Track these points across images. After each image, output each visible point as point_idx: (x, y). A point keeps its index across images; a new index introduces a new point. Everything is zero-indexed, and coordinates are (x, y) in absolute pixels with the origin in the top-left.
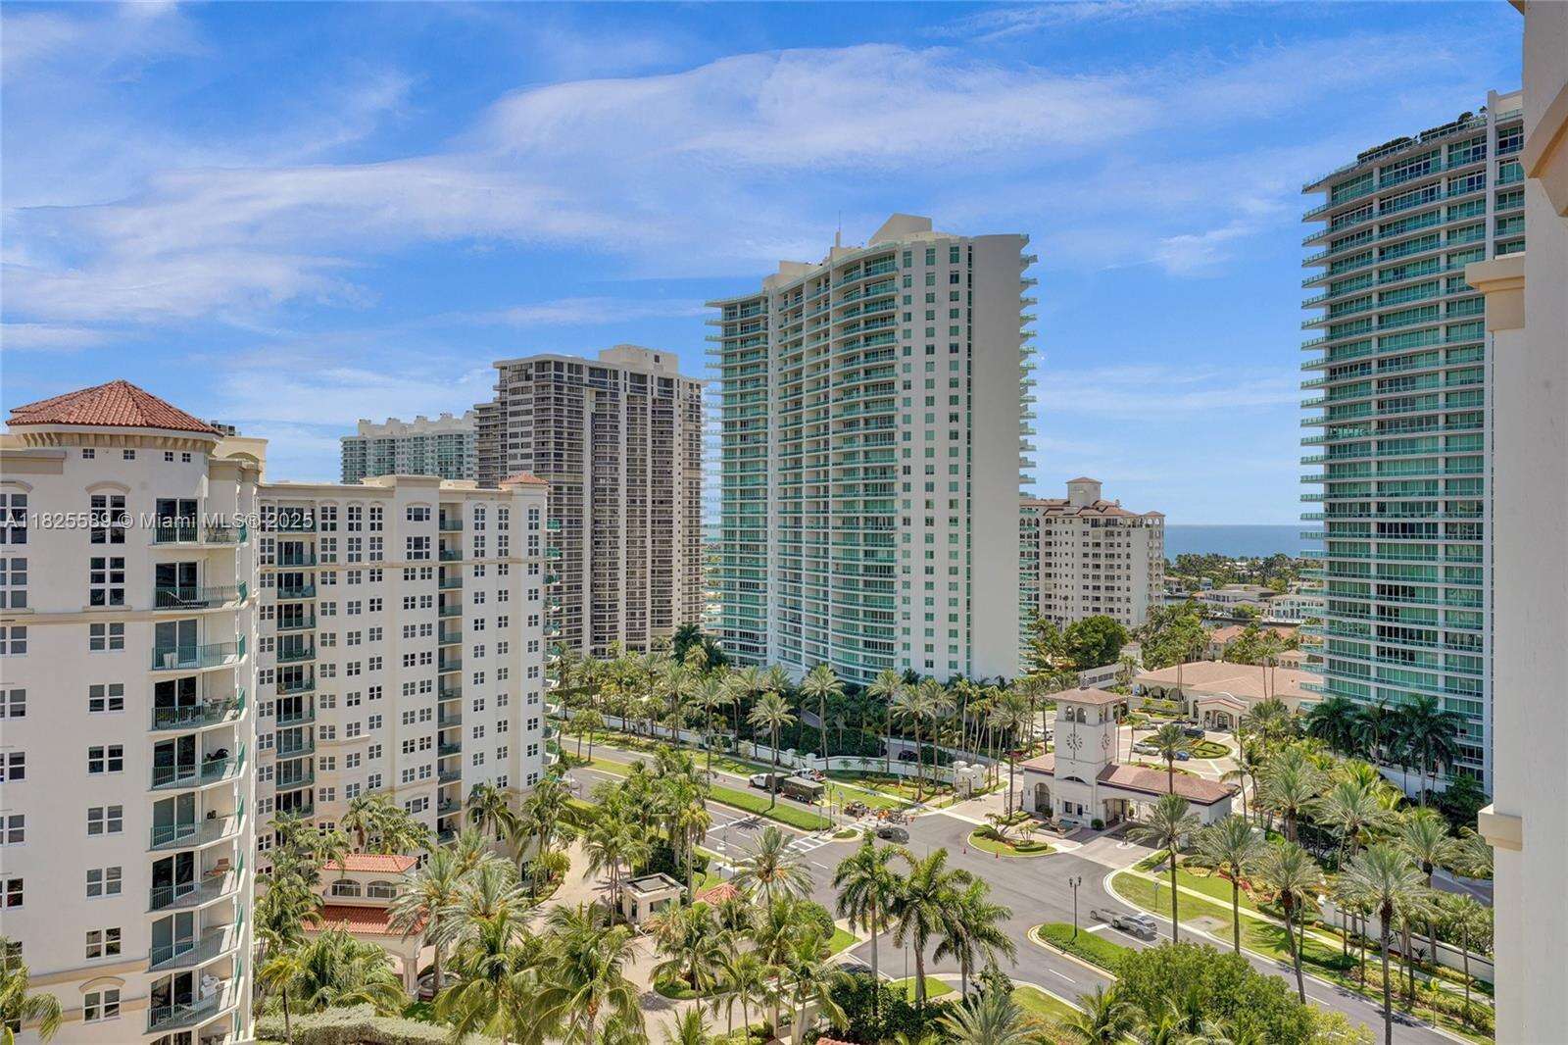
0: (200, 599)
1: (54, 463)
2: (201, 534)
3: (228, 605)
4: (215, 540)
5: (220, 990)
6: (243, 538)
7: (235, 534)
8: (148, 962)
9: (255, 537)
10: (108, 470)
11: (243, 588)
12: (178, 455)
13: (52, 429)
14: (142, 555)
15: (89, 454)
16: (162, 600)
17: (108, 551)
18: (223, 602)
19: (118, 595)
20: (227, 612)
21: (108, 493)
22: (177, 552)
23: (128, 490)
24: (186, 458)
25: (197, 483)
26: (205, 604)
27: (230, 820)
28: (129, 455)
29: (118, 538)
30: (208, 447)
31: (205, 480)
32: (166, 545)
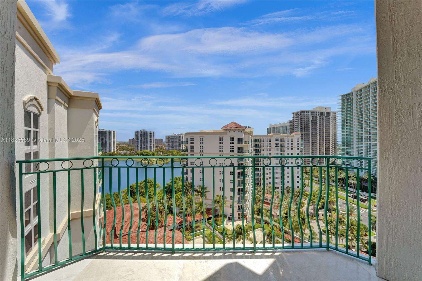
0: (243, 152)
1: (226, 133)
2: (243, 142)
3: (247, 153)
4: (245, 143)
5: (246, 209)
6: (249, 143)
7: (248, 143)
8: (237, 202)
9: (251, 143)
10: (232, 134)
11: (249, 151)
12: (240, 131)
13: (225, 129)
14: (236, 145)
15: (230, 132)
16: (238, 152)
17: (232, 145)
18: (246, 153)
19: (233, 151)
20: (246, 154)
21: (232, 137)
22: (240, 145)
23: (234, 137)
24: (241, 132)
25: (242, 135)
26: (244, 153)
27: (247, 185)
28: (234, 132)
29: (233, 143)
30: (244, 130)
31: (244, 135)
32: (239, 144)
